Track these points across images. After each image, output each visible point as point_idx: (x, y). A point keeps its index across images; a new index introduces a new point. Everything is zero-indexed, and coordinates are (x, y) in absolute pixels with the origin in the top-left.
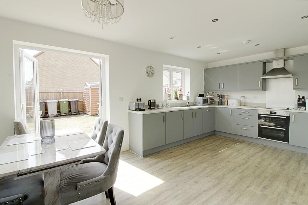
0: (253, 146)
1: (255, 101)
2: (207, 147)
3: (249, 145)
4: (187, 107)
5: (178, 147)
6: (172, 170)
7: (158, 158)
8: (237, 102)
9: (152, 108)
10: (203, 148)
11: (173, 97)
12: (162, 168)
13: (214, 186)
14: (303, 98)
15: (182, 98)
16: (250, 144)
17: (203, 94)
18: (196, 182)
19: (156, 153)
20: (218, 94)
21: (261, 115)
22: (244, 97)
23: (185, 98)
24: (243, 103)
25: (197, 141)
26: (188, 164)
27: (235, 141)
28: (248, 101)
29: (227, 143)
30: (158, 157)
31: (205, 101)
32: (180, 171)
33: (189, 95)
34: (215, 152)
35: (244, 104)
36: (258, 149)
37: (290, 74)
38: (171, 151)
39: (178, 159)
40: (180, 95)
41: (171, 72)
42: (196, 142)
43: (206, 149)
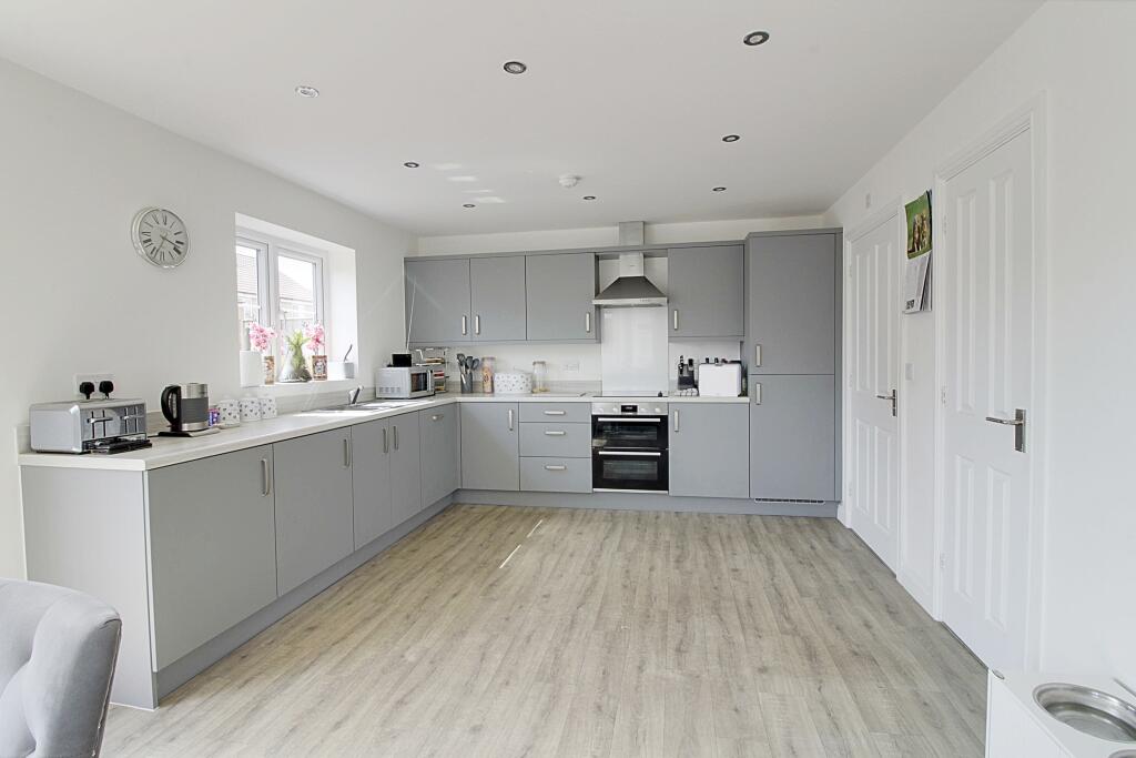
0: (583, 520)
1: (570, 376)
2: (451, 560)
3: (572, 520)
4: (351, 409)
5: (335, 595)
6: (347, 718)
7: (246, 682)
8: (524, 379)
9: (185, 427)
10: (440, 570)
11: (286, 368)
12: (293, 730)
13: (546, 713)
14: (691, 361)
15: (325, 372)
16: (573, 514)
17: (410, 355)
18: (476, 729)
19: (230, 654)
20: (458, 355)
21: (600, 419)
22: (543, 363)
23: (336, 373)
24: (540, 386)
25: (404, 546)
26: (411, 657)
27: (529, 514)
28: (553, 376)
29: (509, 530)
30: (247, 676)
31: (419, 384)
32: (388, 706)
33: (354, 358)
34: (489, 573)
35: (544, 385)
36: (603, 527)
37: (661, 295)
38: (307, 623)
39: (356, 648)
40: (316, 359)
41: (269, 253)
42: (405, 550)
43: (454, 569)
